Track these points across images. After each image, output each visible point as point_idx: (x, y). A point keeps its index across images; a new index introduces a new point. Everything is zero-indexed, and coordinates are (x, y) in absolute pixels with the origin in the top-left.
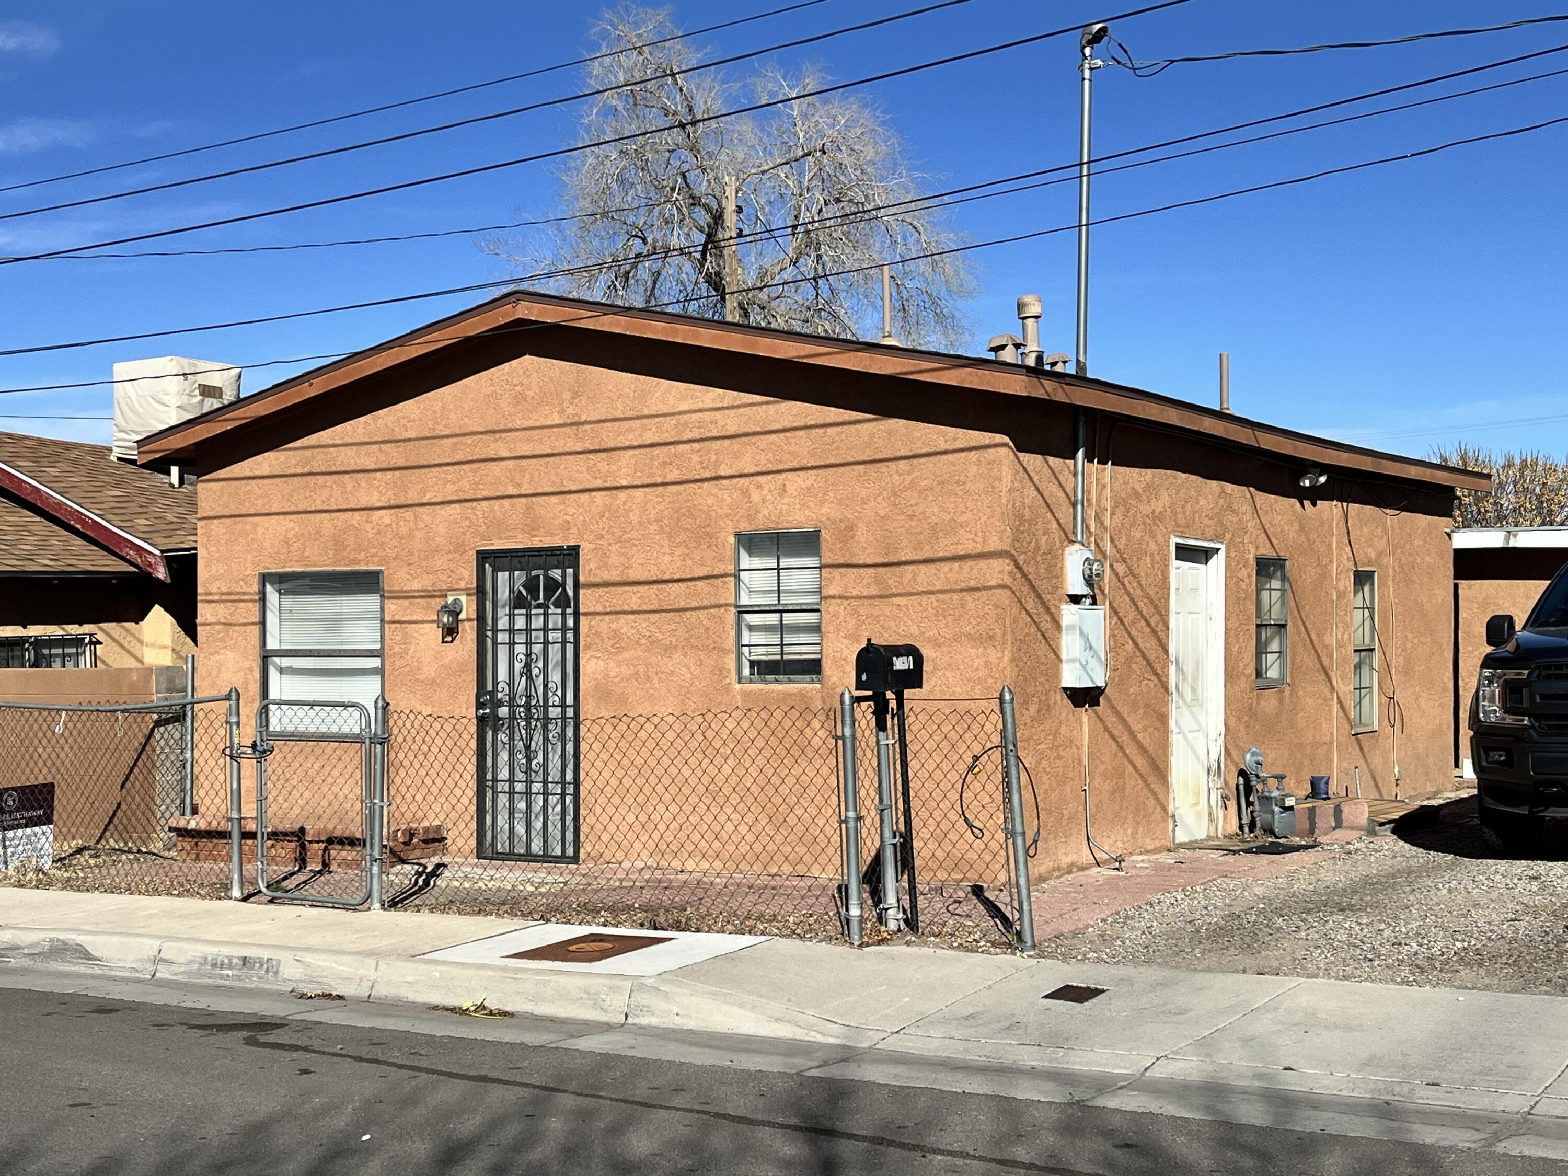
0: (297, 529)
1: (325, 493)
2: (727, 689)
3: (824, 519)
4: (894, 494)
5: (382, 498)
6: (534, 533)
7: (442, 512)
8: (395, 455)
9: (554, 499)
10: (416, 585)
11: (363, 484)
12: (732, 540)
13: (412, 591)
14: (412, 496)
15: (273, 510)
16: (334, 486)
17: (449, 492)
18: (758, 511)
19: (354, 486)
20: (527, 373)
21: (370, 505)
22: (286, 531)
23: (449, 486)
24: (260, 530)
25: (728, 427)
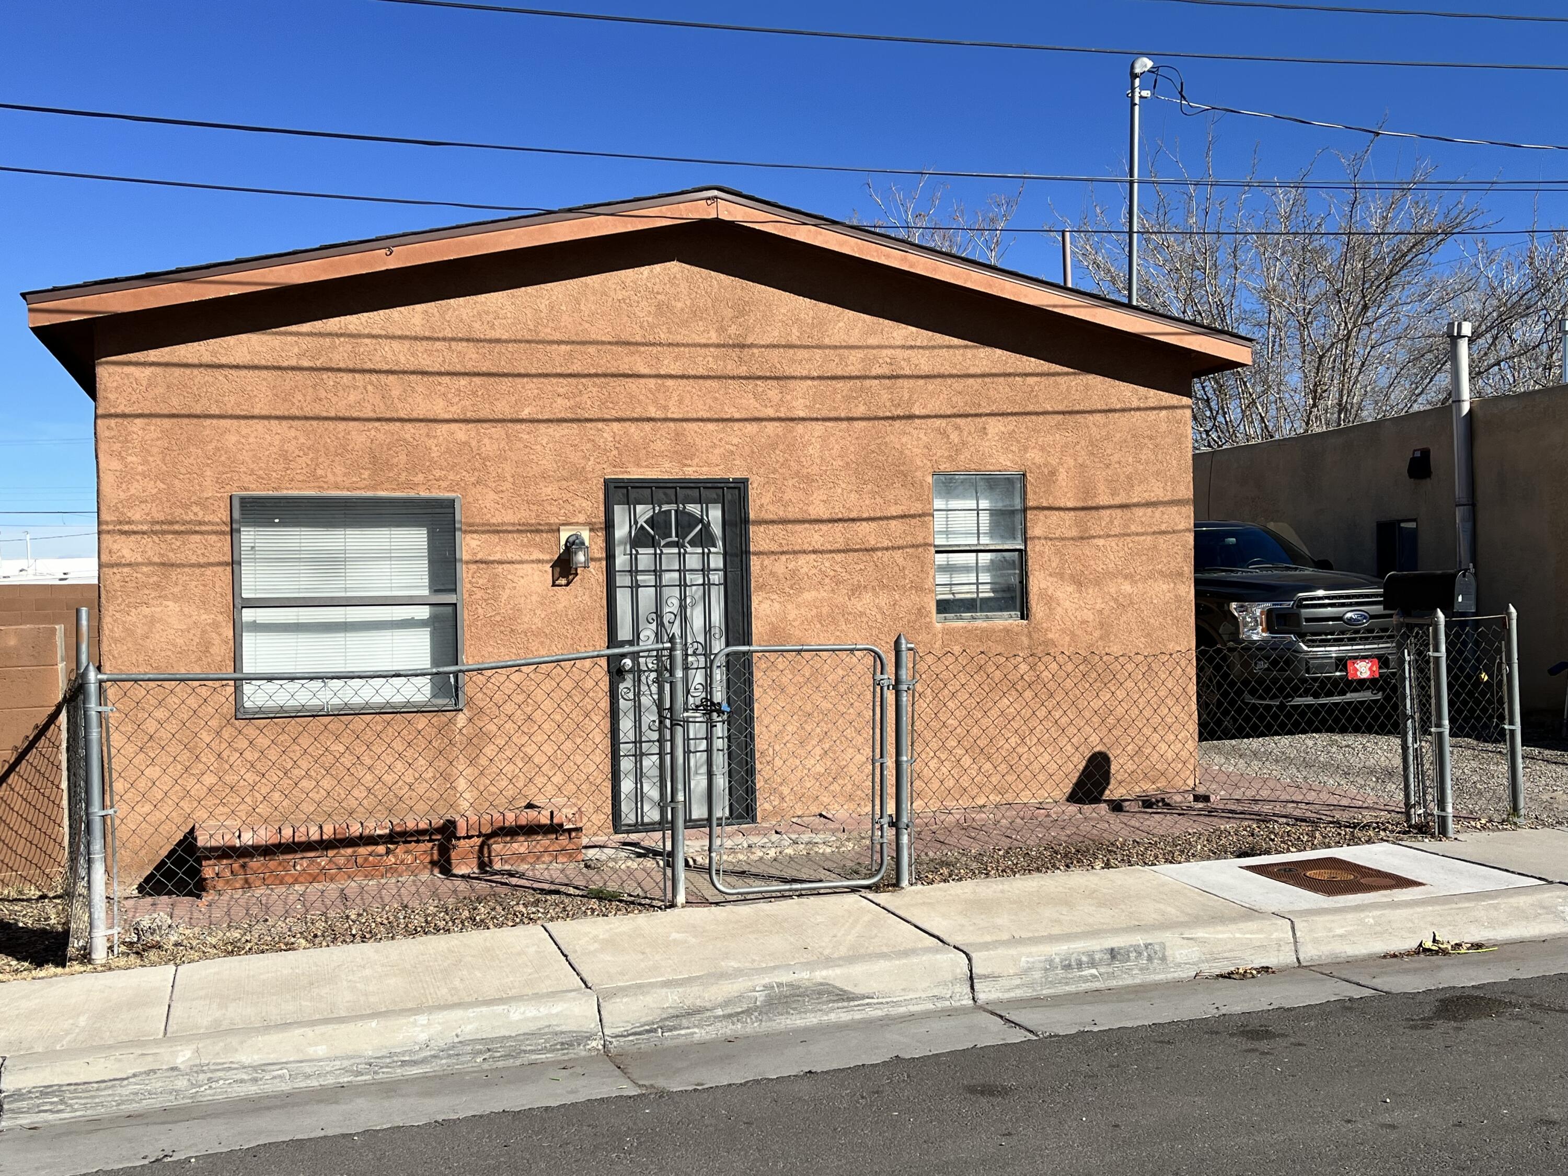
0: (302, 440)
1: (353, 397)
3: (1029, 463)
4: (1091, 443)
5: (453, 409)
6: (689, 462)
7: (551, 431)
8: (472, 357)
9: (711, 426)
10: (509, 517)
11: (420, 389)
12: (931, 479)
13: (503, 524)
14: (503, 408)
15: (256, 412)
16: (370, 388)
17: (561, 407)
18: (958, 453)
19: (405, 391)
20: (672, 281)
21: (431, 416)
22: (283, 441)
23: (559, 400)
24: (232, 438)
25: (922, 366)
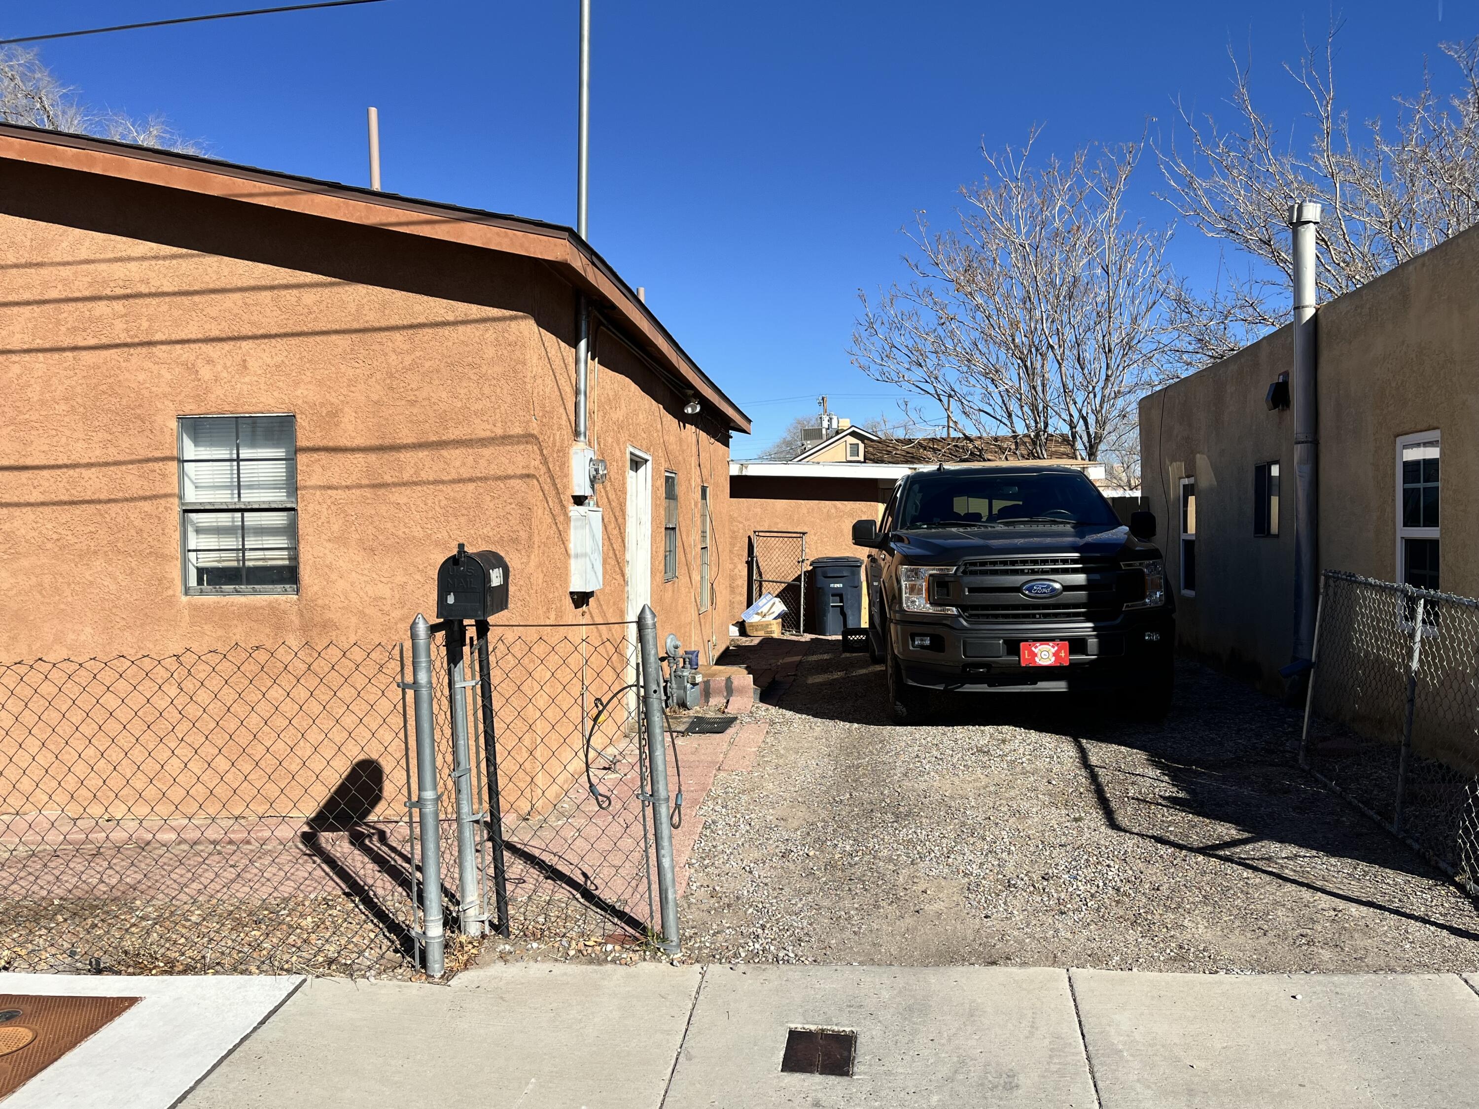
2: (170, 602)
3: (300, 402)
12: (174, 424)
18: (208, 391)
